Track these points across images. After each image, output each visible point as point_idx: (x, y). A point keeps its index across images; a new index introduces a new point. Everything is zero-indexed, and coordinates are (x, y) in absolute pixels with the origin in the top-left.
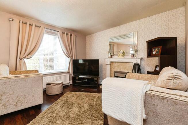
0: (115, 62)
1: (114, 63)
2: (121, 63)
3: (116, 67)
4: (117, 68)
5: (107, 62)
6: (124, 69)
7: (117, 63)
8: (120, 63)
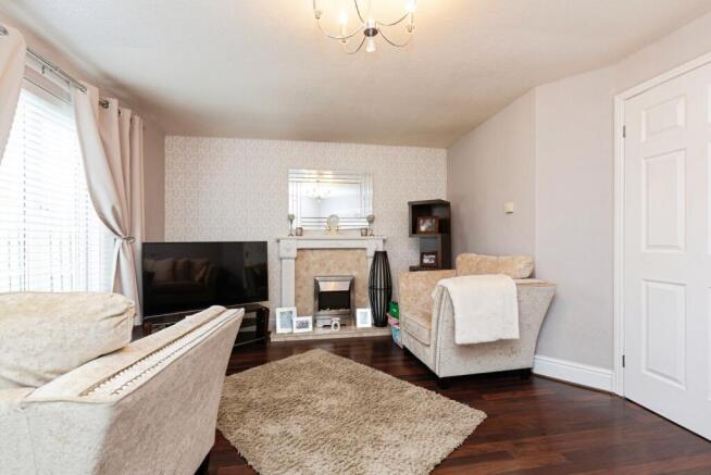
0: (312, 249)
1: (308, 252)
2: (332, 252)
3: (314, 264)
4: (317, 266)
5: (288, 250)
6: (340, 268)
7: (316, 252)
8: (328, 253)
